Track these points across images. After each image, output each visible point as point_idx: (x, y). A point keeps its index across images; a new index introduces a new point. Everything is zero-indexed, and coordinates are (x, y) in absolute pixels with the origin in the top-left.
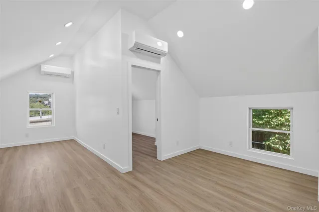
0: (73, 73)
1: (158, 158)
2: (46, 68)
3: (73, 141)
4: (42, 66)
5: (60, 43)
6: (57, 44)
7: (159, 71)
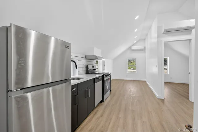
0: (145, 47)
1: (190, 100)
2: (133, 48)
3: (145, 81)
4: (132, 47)
5: (137, 30)
6: (135, 31)
7: (190, 40)
